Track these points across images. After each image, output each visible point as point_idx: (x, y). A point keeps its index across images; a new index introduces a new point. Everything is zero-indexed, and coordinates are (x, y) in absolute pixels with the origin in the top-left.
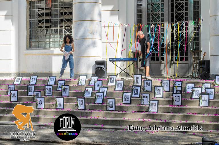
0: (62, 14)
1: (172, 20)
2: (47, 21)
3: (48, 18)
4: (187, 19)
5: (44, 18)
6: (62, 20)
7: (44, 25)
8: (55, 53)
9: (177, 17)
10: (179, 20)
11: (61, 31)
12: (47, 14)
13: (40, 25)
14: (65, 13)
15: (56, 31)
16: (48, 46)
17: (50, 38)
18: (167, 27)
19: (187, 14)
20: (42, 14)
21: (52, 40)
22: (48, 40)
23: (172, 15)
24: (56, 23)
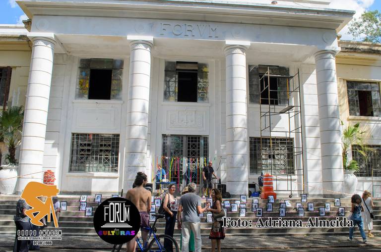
0: (101, 145)
1: (189, 155)
2: (89, 150)
3: (90, 148)
4: (199, 155)
5: (86, 148)
6: (101, 151)
7: (86, 153)
8: (95, 176)
9: (192, 153)
10: (194, 155)
11: (100, 159)
12: (89, 145)
13: (82, 153)
14: (105, 145)
15: (96, 159)
16: (87, 170)
17: (90, 164)
18: (185, 159)
19: (199, 151)
20: (85, 145)
21: (91, 165)
22: (87, 165)
23: (189, 151)
24: (97, 152)
